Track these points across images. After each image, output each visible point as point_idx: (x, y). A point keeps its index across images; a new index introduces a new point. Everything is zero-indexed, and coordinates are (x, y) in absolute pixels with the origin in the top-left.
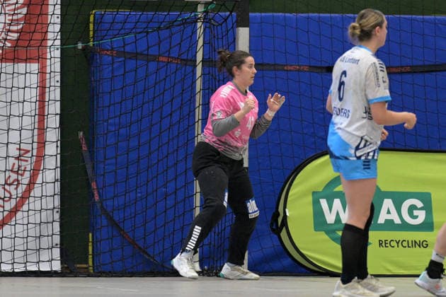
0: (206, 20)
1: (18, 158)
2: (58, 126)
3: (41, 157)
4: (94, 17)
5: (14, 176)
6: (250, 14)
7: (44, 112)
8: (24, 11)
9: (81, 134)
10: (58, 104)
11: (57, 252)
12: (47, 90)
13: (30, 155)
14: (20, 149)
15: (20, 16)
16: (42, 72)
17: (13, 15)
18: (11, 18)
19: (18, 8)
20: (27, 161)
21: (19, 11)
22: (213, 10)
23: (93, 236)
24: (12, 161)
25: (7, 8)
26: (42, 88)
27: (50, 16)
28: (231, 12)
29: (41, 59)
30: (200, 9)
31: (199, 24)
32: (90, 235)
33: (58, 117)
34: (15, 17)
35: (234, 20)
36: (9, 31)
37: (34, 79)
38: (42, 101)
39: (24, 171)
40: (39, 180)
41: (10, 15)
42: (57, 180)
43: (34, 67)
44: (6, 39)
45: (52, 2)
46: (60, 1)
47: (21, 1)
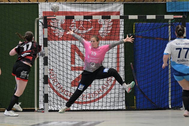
0: (172, 25)
4: (135, 25)
6: (186, 23)
8: (112, 23)
9: (131, 63)
11: (124, 102)
17: (108, 25)
18: (107, 26)
21: (110, 23)
22: (174, 22)
23: (136, 97)
28: (180, 22)
30: (170, 21)
31: (170, 27)
32: (135, 97)
34: (109, 26)
41: (107, 25)
45: (121, 20)
46: (123, 20)
47: (111, 20)
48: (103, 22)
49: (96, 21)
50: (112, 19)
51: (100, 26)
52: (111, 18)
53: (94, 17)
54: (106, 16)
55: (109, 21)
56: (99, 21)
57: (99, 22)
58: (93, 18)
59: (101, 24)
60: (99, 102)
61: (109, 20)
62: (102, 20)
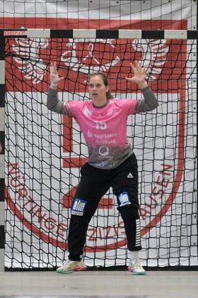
1: (162, 172)
2: (195, 145)
3: (181, 170)
5: (159, 187)
7: (183, 134)
8: (167, 50)
10: (195, 127)
12: (186, 115)
13: (172, 169)
14: (164, 165)
15: (163, 54)
16: (182, 100)
17: (157, 53)
18: (155, 56)
19: (162, 48)
20: (169, 175)
21: (163, 50)
24: (157, 174)
25: (153, 48)
26: (182, 113)
27: (187, 55)
29: (180, 89)
33: (195, 138)
34: (159, 55)
36: (154, 66)
37: (175, 107)
38: (182, 124)
39: (168, 182)
40: (180, 189)
41: (154, 53)
42: (194, 191)
43: (175, 96)
44: (151, 74)
45: (189, 42)
46: (196, 40)
47: (164, 41)
48: (145, 47)
50: (168, 40)
52: (166, 36)
53: (123, 34)
54: (152, 31)
55: (160, 43)
56: (134, 42)
58: (120, 37)
59: (139, 50)
61: (158, 41)
62: (144, 41)
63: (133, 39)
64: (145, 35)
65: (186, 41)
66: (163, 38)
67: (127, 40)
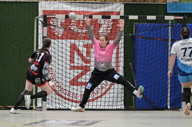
0: (172, 26)
4: (135, 26)
6: (187, 24)
8: (112, 23)
9: (131, 64)
11: (123, 102)
15: (111, 25)
17: (108, 25)
18: (107, 25)
21: (110, 23)
22: (174, 23)
25: (106, 22)
28: (180, 24)
30: (170, 22)
31: (170, 28)
32: (134, 97)
34: (109, 25)
35: (181, 26)
36: (107, 30)
41: (107, 24)
47: (111, 20)
48: (103, 22)
49: (96, 20)
50: (112, 19)
51: (100, 25)
53: (94, 17)
54: (106, 16)
55: (109, 21)
57: (99, 22)
59: (101, 23)
60: (97, 101)
61: (109, 20)
62: (103, 20)
63: (98, 19)
64: (103, 17)
65: (119, 20)
66: (110, 19)
67: (96, 19)
